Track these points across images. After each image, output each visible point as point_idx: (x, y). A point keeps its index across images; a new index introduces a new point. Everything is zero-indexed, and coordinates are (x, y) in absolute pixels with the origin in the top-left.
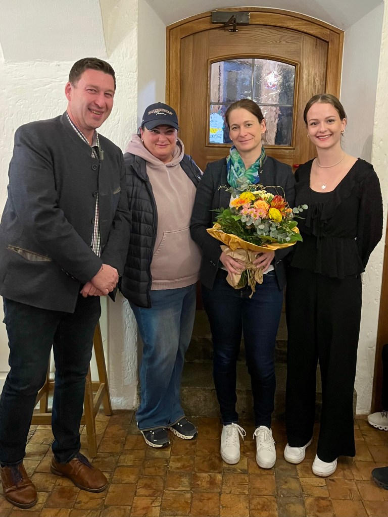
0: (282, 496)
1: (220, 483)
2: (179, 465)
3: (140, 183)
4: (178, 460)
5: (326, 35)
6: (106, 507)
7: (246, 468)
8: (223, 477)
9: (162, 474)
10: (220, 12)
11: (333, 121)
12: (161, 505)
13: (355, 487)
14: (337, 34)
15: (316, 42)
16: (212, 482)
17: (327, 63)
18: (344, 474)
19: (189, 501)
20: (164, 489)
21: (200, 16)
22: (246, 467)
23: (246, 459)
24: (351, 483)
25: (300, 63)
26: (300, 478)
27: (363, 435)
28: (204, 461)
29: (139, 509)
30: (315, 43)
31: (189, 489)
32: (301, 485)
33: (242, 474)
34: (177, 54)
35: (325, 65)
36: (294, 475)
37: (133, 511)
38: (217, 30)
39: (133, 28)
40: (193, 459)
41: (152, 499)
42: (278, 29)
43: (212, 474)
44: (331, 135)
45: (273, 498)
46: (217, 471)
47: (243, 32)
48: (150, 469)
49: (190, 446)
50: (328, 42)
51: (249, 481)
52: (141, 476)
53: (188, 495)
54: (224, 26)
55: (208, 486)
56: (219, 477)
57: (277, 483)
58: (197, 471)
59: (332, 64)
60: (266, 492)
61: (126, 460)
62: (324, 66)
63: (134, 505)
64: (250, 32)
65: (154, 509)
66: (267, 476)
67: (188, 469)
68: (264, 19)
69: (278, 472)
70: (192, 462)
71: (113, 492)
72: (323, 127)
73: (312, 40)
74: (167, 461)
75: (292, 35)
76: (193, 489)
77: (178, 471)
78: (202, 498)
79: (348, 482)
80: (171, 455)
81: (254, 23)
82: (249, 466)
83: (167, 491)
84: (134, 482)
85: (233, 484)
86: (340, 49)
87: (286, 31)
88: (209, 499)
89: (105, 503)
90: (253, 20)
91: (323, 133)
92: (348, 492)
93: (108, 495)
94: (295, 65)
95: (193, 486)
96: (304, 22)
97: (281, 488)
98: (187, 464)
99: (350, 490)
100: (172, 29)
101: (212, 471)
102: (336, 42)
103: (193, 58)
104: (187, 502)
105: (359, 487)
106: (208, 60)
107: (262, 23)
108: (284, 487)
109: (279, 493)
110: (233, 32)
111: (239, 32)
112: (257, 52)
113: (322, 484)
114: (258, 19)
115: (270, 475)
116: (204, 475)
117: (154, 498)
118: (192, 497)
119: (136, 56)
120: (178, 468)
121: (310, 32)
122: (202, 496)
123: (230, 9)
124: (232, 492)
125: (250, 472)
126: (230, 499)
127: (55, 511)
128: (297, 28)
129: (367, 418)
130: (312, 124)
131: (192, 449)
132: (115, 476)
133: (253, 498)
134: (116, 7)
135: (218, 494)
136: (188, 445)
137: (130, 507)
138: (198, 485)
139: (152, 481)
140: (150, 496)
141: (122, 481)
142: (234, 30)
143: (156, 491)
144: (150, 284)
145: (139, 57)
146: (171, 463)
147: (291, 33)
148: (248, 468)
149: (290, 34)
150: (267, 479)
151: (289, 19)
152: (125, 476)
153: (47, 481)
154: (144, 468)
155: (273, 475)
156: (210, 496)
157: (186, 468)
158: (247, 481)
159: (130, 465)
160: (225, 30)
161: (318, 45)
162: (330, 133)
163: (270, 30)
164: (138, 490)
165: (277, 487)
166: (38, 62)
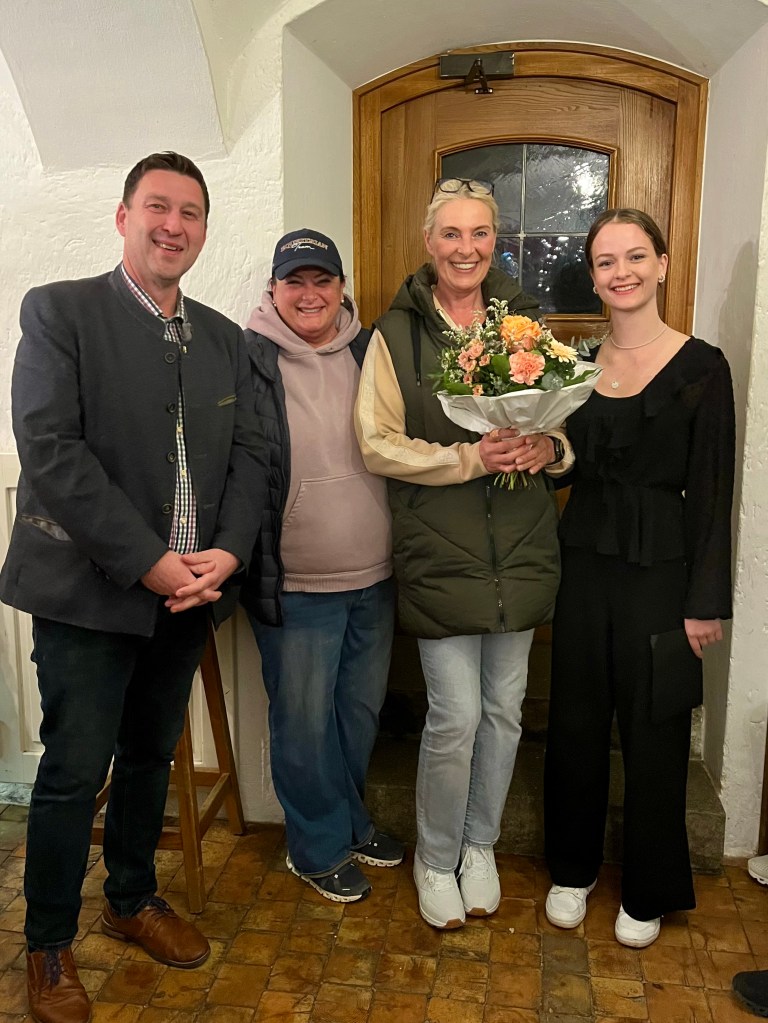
0: (551, 1010)
1: (430, 975)
2: (356, 935)
3: (263, 387)
4: (357, 926)
5: (672, 88)
6: (208, 1007)
7: (486, 949)
8: (438, 964)
9: (323, 949)
10: (457, 55)
11: (642, 256)
12: (311, 1011)
13: (704, 1004)
14: (694, 85)
15: (652, 104)
16: (416, 973)
17: (674, 146)
18: (685, 976)
19: (367, 1008)
20: (321, 980)
21: (420, 66)
22: (488, 947)
23: (489, 933)
24: (695, 994)
25: (619, 149)
26: (593, 979)
27: (735, 899)
28: (406, 931)
29: (269, 1015)
30: (649, 106)
31: (369, 983)
32: (591, 992)
33: (477, 961)
34: (375, 142)
35: (671, 149)
36: (580, 970)
37: (256, 1018)
38: (452, 92)
39: (273, 96)
40: (385, 925)
41: (295, 998)
42: (573, 83)
43: (419, 960)
44: (639, 284)
45: (532, 1014)
46: (428, 953)
47: (502, 93)
48: (300, 940)
49: (384, 899)
50: (675, 104)
51: (489, 977)
52: (283, 953)
53: (366, 996)
54: (465, 85)
55: (408, 980)
56: (431, 963)
57: (544, 983)
58: (389, 949)
59: (684, 147)
60: (519, 1001)
61: (258, 920)
62: (668, 154)
63: (260, 1007)
64: (517, 92)
65: (297, 1018)
66: (527, 970)
67: (373, 944)
68: (543, 65)
69: (549, 962)
70: (382, 932)
71: (225, 979)
72: (623, 268)
73: (642, 102)
74: (335, 926)
75: (602, 93)
76: (377, 985)
77: (352, 946)
78: (393, 1004)
79: (691, 992)
80: (344, 915)
81: (524, 74)
82: (493, 947)
83: (327, 985)
84: (266, 962)
85: (457, 979)
86: (701, 116)
87: (589, 86)
88: (405, 1006)
89: (208, 1000)
90: (522, 68)
91: (623, 279)
92: (690, 1012)
93: (215, 985)
94: (608, 153)
95: (379, 977)
96: (626, 65)
97: (551, 996)
98: (372, 934)
99: (693, 1009)
100: (365, 94)
101: (418, 951)
102: (692, 101)
103: (405, 149)
104: (361, 1010)
105: (712, 1004)
106: (434, 152)
107: (539, 72)
108: (558, 993)
109: (546, 1004)
110: (484, 93)
111: (496, 94)
112: (531, 132)
113: (636, 992)
114: (531, 65)
115: (533, 967)
116: (404, 958)
117: (299, 996)
118: (373, 1000)
119: (280, 149)
120: (354, 942)
121: (638, 84)
122: (393, 999)
123: (474, 49)
124: (453, 996)
125: (494, 958)
126: (446, 1010)
127: (115, 1007)
128: (611, 77)
129: (746, 865)
130: (601, 265)
131: (386, 906)
132: (233, 949)
133: (492, 1011)
134: (241, 57)
135: (424, 997)
136: (379, 898)
137: (252, 1011)
138: (388, 976)
139: (302, 964)
140: (293, 991)
141: (246, 958)
142: (484, 90)
143: (307, 982)
144: (280, 581)
145: (284, 150)
146: (342, 931)
147: (601, 88)
148: (490, 949)
149: (598, 91)
150: (525, 974)
151: (595, 62)
152: (252, 949)
153: (108, 950)
154: (290, 938)
155: (539, 967)
156: (408, 1000)
157: (370, 941)
158: (486, 976)
159: (264, 928)
160: (468, 91)
161: (655, 109)
162: (637, 281)
163: (557, 86)
164: (272, 979)
165: (544, 992)
166: (101, 169)
